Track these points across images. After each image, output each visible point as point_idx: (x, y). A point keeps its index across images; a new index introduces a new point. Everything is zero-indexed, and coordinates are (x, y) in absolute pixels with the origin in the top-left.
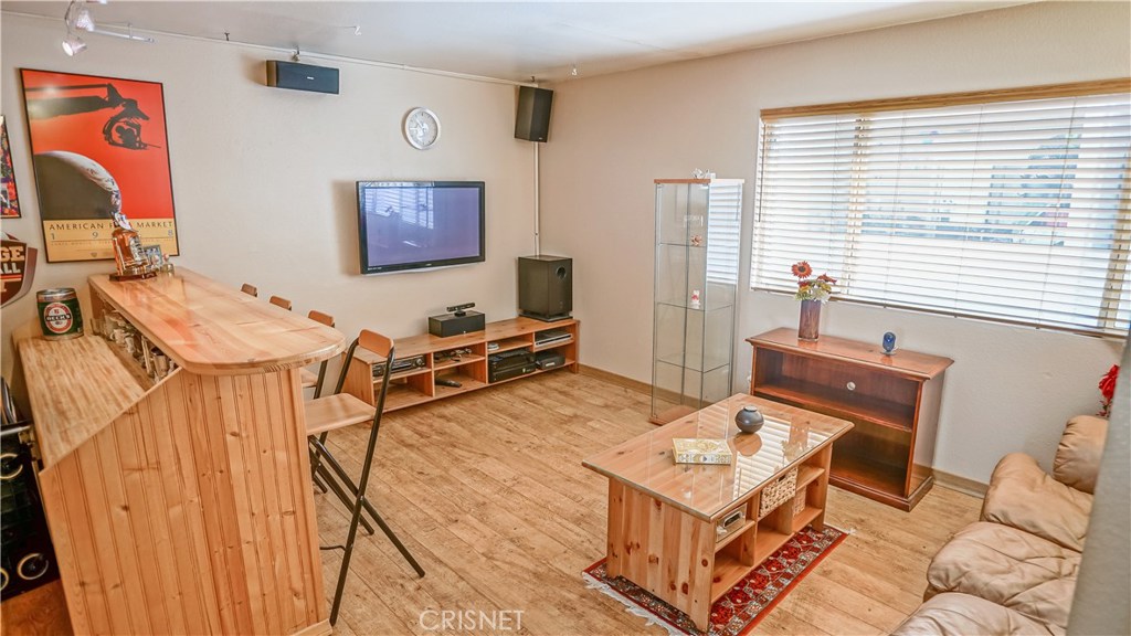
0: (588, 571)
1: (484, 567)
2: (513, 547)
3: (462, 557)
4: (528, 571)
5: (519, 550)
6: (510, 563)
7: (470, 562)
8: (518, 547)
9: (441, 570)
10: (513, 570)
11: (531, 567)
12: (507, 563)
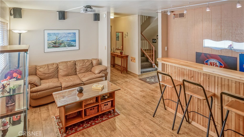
0: (119, 115)
1: (141, 118)
2: (134, 122)
3: (146, 121)
4: (131, 116)
5: (133, 121)
6: (135, 118)
7: (144, 119)
8: (133, 122)
9: (150, 118)
10: (134, 117)
11: (130, 117)
12: (136, 119)
